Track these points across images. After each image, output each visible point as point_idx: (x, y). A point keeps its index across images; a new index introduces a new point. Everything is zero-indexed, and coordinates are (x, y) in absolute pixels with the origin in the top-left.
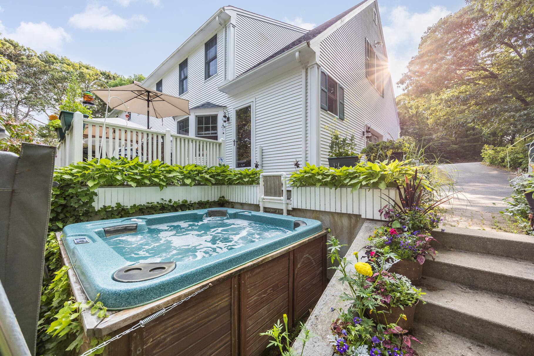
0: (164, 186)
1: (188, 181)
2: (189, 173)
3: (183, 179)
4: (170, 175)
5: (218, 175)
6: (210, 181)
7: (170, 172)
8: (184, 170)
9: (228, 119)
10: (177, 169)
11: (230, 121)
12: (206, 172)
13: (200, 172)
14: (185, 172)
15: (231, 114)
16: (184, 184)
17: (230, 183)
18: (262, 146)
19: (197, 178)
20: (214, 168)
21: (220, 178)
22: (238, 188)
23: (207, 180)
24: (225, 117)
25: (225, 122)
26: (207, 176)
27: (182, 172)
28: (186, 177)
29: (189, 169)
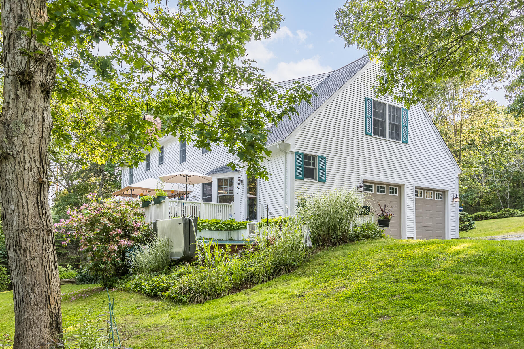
0: (201, 230)
1: (212, 228)
2: (213, 224)
3: (210, 226)
4: (204, 224)
5: (228, 224)
6: (223, 227)
7: (204, 223)
8: (210, 222)
9: (242, 182)
10: (207, 221)
11: (243, 183)
12: (222, 223)
13: (218, 223)
14: (211, 223)
15: (244, 178)
16: (211, 230)
17: (234, 229)
18: (263, 204)
19: (217, 226)
20: (226, 221)
21: (229, 226)
22: (238, 232)
23: (222, 227)
24: (239, 180)
25: (239, 184)
26: (222, 225)
27: (209, 223)
28: (211, 225)
29: (213, 221)
